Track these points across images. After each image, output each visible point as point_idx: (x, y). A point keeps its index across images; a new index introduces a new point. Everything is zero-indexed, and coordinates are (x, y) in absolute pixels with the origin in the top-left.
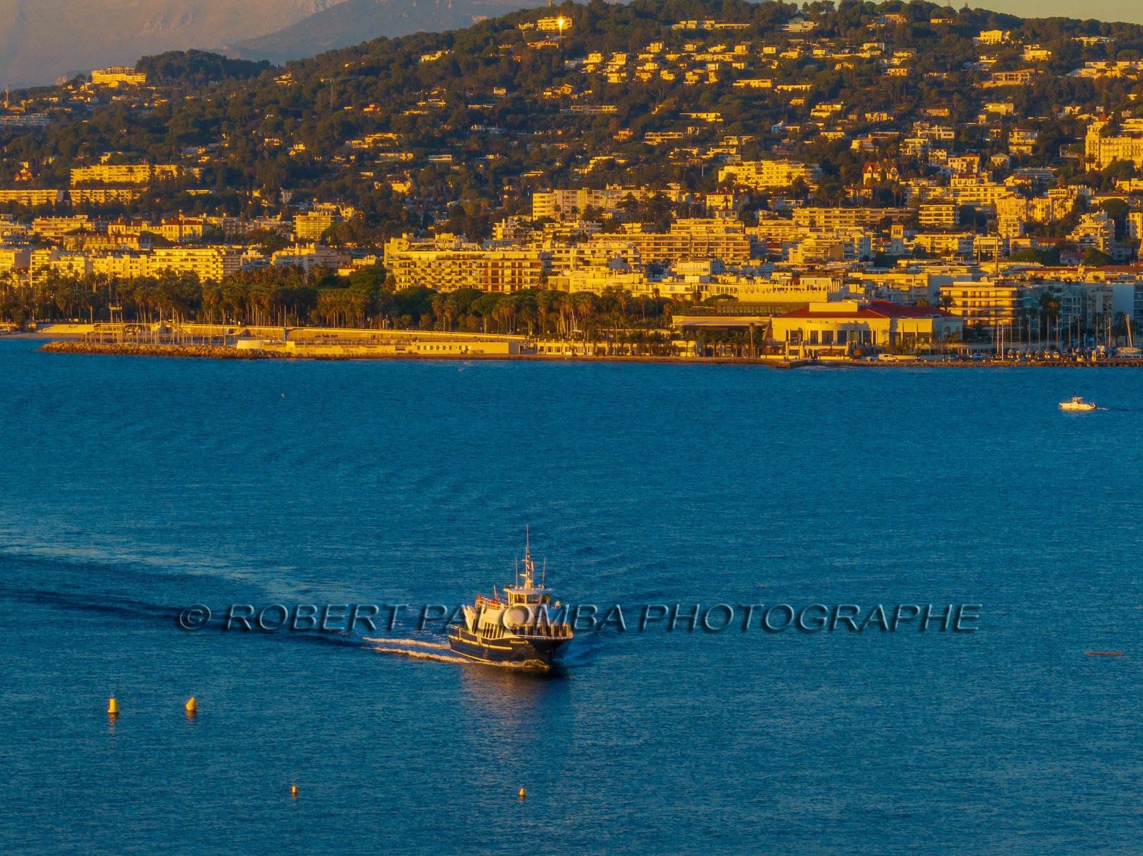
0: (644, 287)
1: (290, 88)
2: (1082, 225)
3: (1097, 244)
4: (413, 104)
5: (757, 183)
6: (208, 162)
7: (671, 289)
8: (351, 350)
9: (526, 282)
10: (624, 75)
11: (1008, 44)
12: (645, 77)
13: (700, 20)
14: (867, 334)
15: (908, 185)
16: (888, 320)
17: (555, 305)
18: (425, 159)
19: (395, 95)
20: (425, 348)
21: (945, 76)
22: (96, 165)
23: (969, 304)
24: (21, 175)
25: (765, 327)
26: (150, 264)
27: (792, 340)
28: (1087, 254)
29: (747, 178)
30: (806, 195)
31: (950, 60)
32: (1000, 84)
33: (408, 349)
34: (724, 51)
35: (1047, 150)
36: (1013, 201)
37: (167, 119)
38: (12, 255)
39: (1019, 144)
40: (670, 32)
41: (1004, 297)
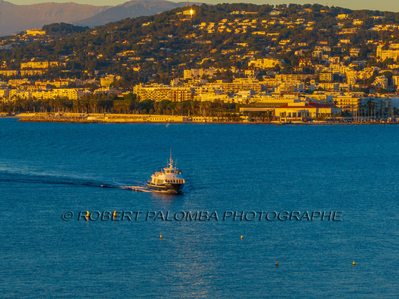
0: (228, 99)
1: (97, 35)
2: (377, 80)
3: (382, 86)
4: (140, 40)
5: (262, 66)
6: (69, 61)
7: (237, 100)
8: (127, 120)
9: (186, 98)
10: (214, 30)
11: (348, 19)
12: (221, 31)
13: (240, 11)
14: (308, 114)
15: (315, 67)
16: (315, 109)
17: (197, 105)
18: (144, 60)
19: (134, 37)
20: (153, 119)
21: (326, 30)
22: (29, 62)
23: (343, 104)
24: (3, 66)
25: (272, 111)
26: (52, 94)
27: (282, 116)
28: (379, 90)
29: (259, 65)
30: (280, 71)
31: (328, 25)
32: (345, 33)
33: (147, 120)
34: (248, 22)
35: (363, 55)
36: (352, 72)
37: (54, 47)
38: (3, 91)
39: (353, 53)
40: (229, 15)
41: (355, 102)
